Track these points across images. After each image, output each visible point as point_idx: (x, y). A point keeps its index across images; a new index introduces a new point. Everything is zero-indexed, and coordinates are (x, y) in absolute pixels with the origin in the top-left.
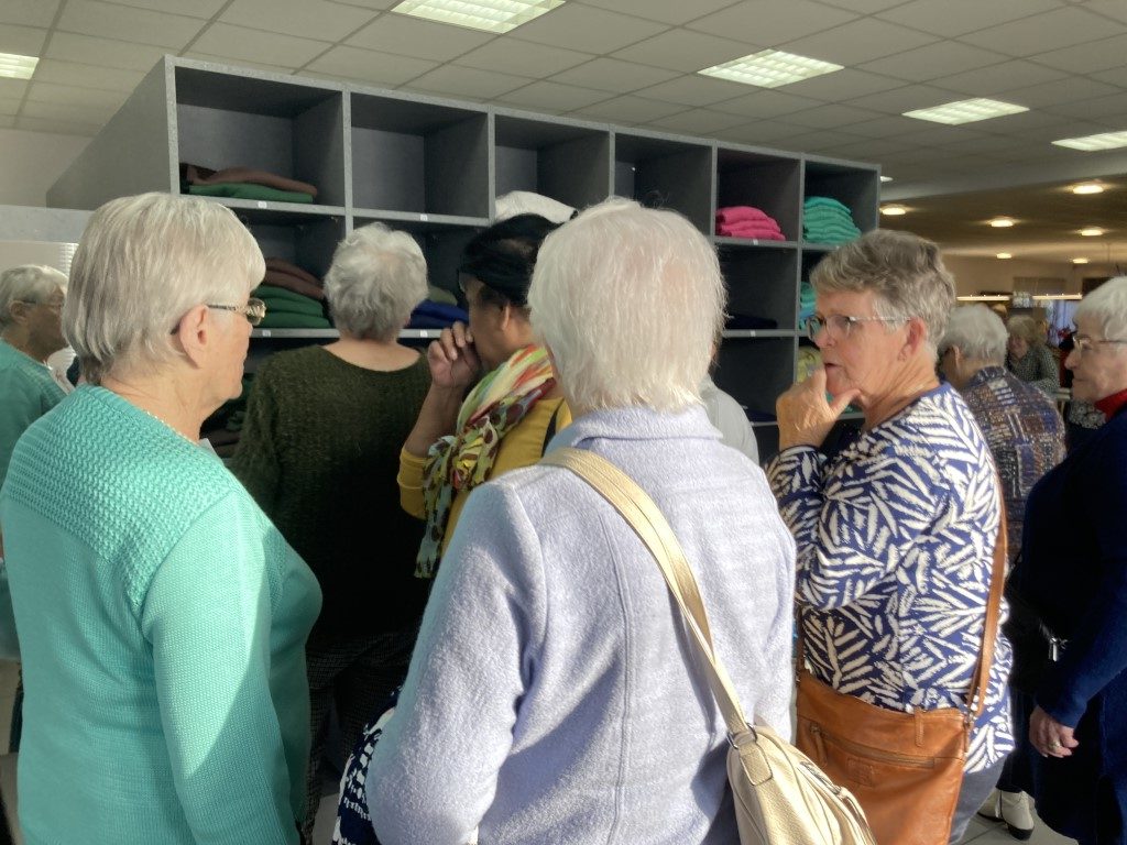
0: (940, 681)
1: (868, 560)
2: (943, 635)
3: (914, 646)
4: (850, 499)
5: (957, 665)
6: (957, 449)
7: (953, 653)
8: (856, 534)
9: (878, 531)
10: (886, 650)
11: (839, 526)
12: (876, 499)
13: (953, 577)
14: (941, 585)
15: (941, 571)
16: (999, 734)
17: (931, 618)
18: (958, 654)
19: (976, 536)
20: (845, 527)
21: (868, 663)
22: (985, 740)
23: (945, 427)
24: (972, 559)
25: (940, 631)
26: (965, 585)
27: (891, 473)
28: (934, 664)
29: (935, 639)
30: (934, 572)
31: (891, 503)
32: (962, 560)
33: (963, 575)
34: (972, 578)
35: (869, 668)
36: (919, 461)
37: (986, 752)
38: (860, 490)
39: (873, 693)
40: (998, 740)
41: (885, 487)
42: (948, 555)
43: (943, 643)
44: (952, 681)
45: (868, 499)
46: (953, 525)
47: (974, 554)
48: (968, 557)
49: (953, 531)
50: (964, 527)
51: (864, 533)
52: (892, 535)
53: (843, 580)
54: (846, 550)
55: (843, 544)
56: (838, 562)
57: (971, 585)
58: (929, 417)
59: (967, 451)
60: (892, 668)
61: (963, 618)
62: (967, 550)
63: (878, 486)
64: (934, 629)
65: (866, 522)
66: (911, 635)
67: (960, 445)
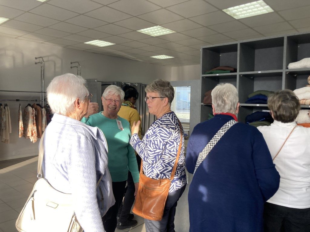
0: (164, 172)
1: (160, 151)
2: (166, 163)
3: (160, 165)
4: (153, 139)
5: (168, 169)
6: (171, 125)
7: (167, 166)
8: (156, 146)
9: (160, 144)
10: (155, 166)
11: (153, 145)
12: (158, 137)
13: (170, 151)
14: (167, 152)
15: (168, 150)
16: (177, 185)
17: (165, 159)
18: (168, 167)
19: (175, 143)
20: (154, 145)
21: (152, 169)
22: (173, 186)
23: (169, 121)
24: (174, 147)
25: (166, 162)
26: (172, 152)
27: (160, 131)
28: (163, 168)
29: (164, 164)
30: (166, 150)
31: (161, 137)
32: (172, 148)
33: (172, 150)
34: (174, 151)
35: (151, 170)
36: (164, 128)
37: (174, 188)
38: (155, 136)
39: (152, 176)
40: (176, 186)
41: (159, 134)
42: (169, 146)
43: (166, 164)
44: (167, 172)
45: (157, 138)
46: (170, 140)
47: (174, 146)
48: (173, 147)
49: (170, 141)
50: (172, 141)
51: (158, 145)
52: (163, 144)
53: (155, 156)
54: (155, 149)
55: (154, 149)
56: (153, 152)
57: (173, 152)
58: (166, 118)
59: (174, 125)
60: (155, 170)
61: (171, 159)
62: (173, 146)
63: (158, 134)
64: (165, 161)
65: (157, 142)
66: (160, 163)
67: (172, 124)
